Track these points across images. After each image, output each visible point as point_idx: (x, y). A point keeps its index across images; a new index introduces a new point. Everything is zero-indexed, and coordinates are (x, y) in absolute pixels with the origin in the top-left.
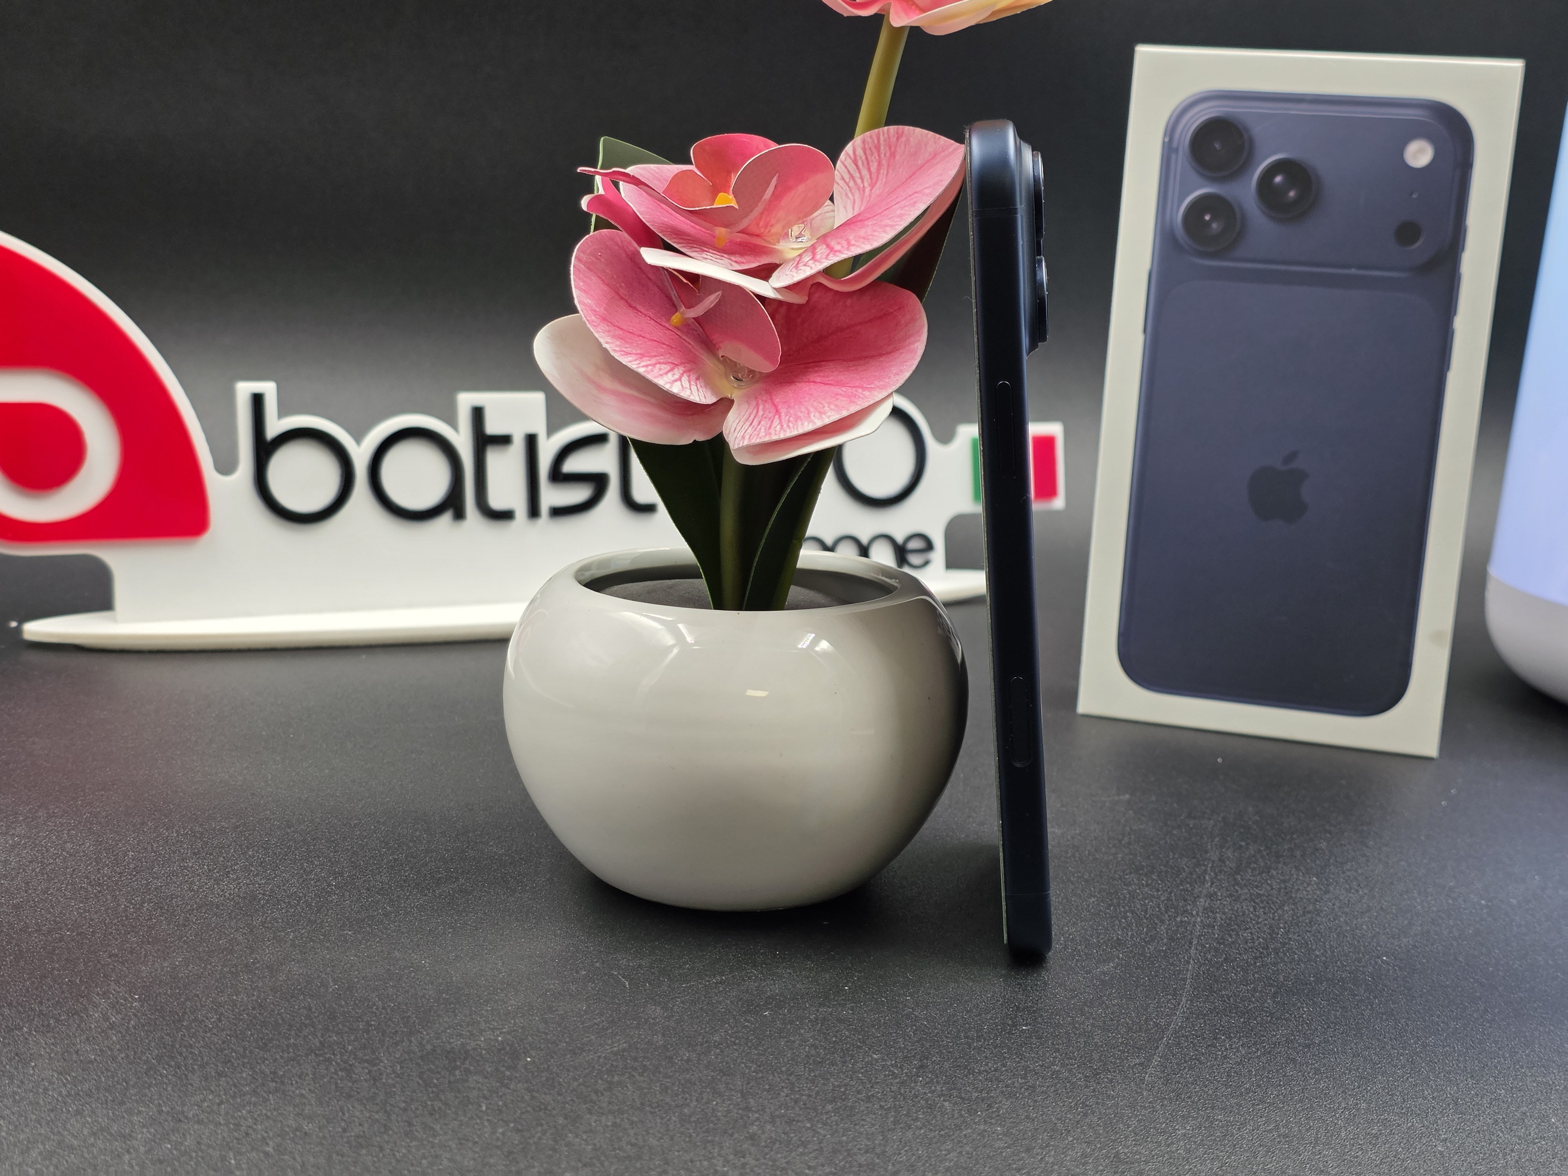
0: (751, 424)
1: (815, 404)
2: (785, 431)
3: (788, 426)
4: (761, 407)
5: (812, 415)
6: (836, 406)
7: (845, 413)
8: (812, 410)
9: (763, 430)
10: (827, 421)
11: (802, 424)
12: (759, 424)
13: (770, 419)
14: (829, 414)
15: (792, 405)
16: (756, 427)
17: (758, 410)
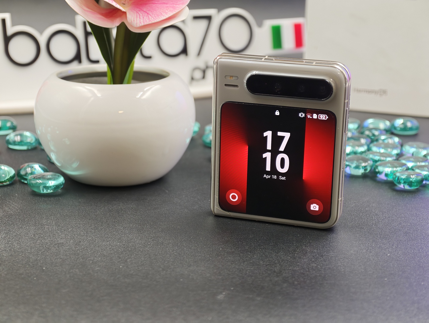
0: (140, 18)
1: (161, 10)
2: (156, 19)
3: (156, 18)
4: (140, 13)
5: (163, 14)
6: (170, 10)
7: (174, 13)
8: (162, 12)
9: (147, 20)
10: (170, 15)
11: (161, 17)
12: (143, 18)
13: (147, 16)
14: (169, 13)
15: (152, 11)
16: (143, 19)
17: (139, 13)
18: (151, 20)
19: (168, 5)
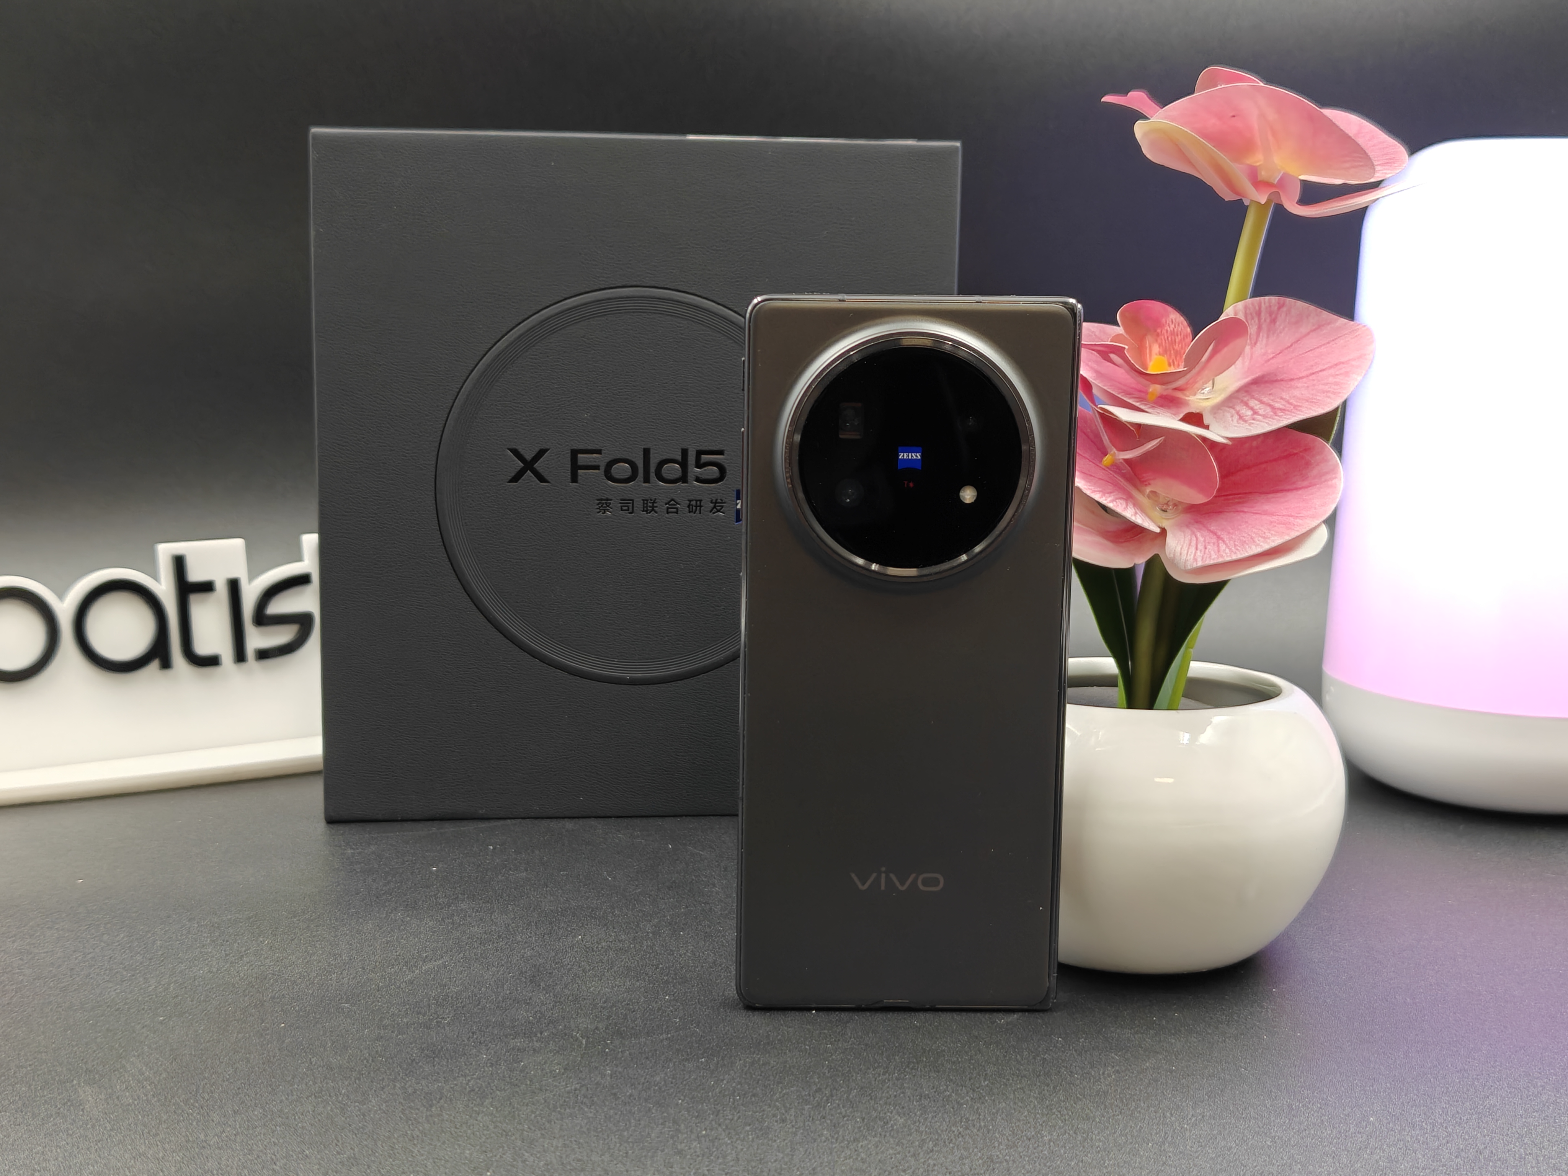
1: (1254, 530)
2: (1235, 553)
3: (1237, 549)
4: (1198, 534)
5: (1256, 540)
6: (1276, 531)
7: (1287, 538)
8: (1254, 535)
9: (1212, 553)
10: (1274, 545)
11: (1250, 547)
12: (1206, 548)
13: (1214, 544)
14: (1273, 538)
15: (1231, 531)
16: (1203, 550)
17: (1196, 536)
18: (1224, 555)
19: (1274, 517)
